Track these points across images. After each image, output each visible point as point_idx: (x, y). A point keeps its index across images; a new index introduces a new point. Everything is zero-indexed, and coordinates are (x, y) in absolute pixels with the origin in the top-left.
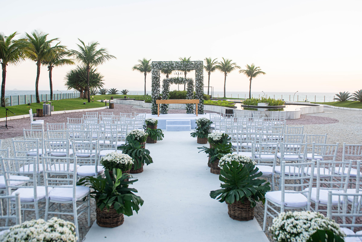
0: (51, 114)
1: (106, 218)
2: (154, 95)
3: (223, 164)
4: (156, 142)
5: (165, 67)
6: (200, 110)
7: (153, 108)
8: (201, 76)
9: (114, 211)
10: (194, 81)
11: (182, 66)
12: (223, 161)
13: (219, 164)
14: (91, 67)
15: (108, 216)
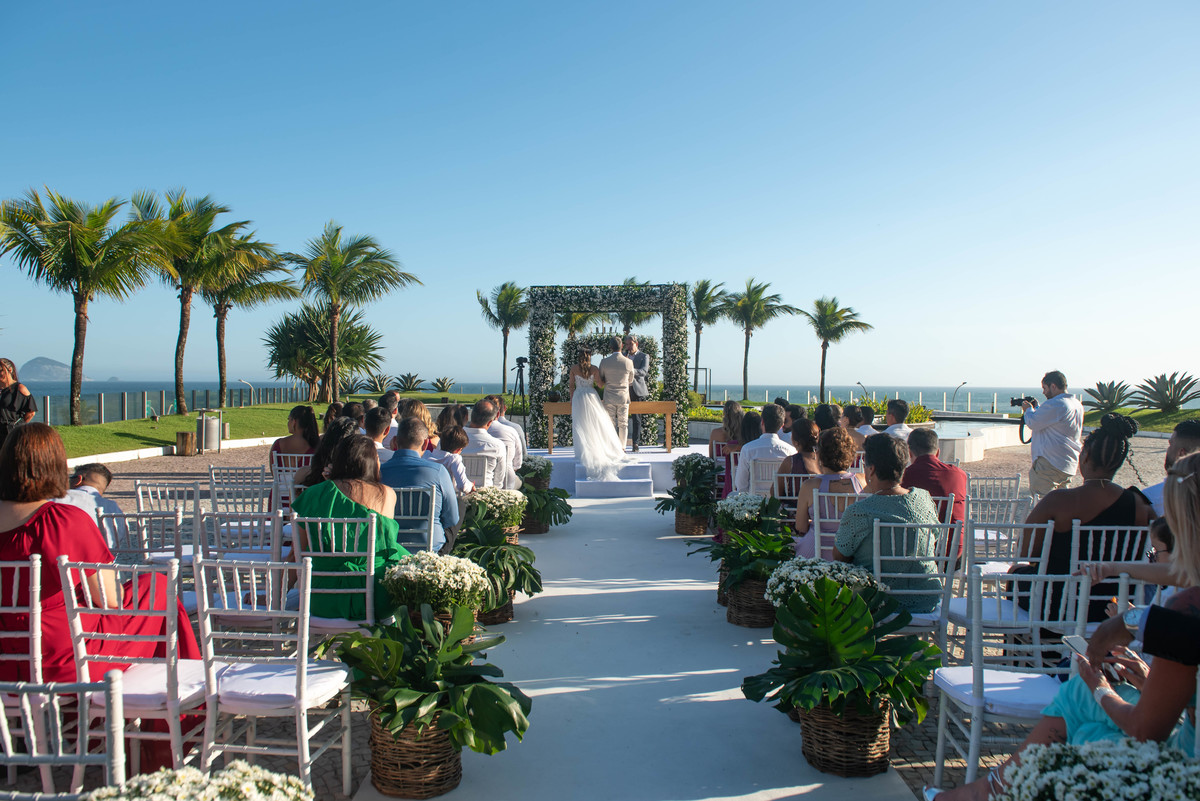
0: (222, 448)
1: (404, 766)
2: (537, 389)
3: (781, 588)
4: (546, 531)
5: (570, 302)
6: (679, 436)
7: (533, 427)
8: (682, 330)
9: (430, 743)
10: (660, 346)
11: (623, 299)
12: (781, 580)
13: (769, 591)
14: (344, 307)
15: (411, 758)
